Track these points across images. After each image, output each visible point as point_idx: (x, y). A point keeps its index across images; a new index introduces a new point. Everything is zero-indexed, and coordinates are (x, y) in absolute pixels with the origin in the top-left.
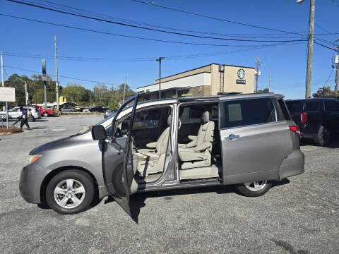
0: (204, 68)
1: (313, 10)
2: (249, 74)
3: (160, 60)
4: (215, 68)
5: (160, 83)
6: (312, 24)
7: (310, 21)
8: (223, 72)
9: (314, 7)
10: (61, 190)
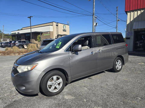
0: (50, 23)
1: (94, 4)
2: (67, 28)
3: (30, 17)
4: (55, 24)
5: (31, 28)
6: (94, 9)
7: (93, 8)
8: (58, 26)
9: (94, 3)
10: (51, 82)
